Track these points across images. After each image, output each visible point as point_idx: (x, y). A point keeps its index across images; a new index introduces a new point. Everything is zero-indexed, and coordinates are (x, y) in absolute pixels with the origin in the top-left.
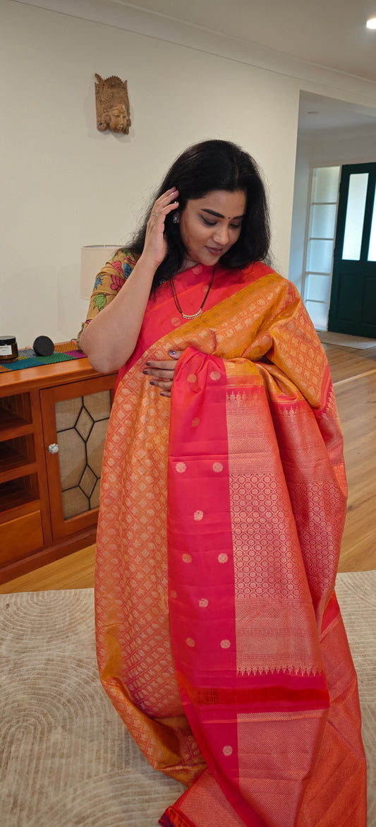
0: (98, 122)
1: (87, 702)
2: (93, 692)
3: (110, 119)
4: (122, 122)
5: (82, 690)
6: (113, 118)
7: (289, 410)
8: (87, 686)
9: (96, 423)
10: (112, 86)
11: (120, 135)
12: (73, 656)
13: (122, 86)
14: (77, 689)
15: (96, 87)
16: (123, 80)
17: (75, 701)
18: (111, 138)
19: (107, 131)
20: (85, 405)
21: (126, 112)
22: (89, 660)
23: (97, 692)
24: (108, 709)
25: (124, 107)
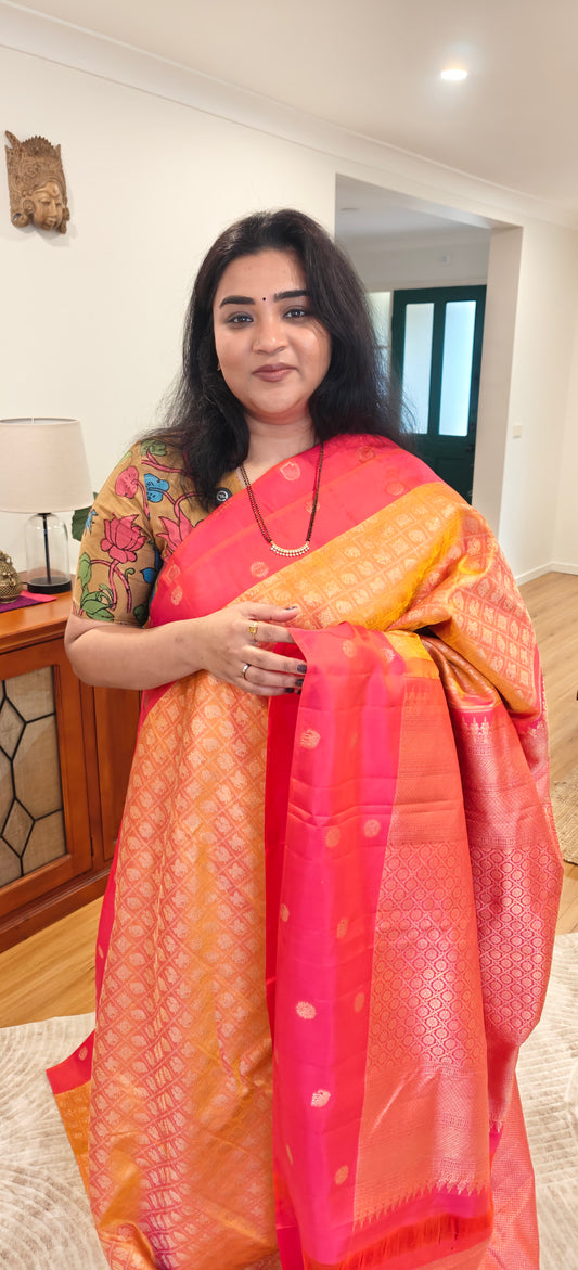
0: (12, 211)
1: (38, 1252)
2: (48, 1231)
3: (34, 206)
4: (55, 213)
5: (27, 1231)
6: (38, 206)
7: (480, 722)
8: (36, 1221)
9: (28, 726)
10: (36, 153)
11: (51, 233)
12: (6, 1163)
13: (53, 154)
14: (17, 1228)
15: (7, 153)
16: (54, 144)
17: (16, 1255)
18: (35, 239)
19: (30, 226)
20: (8, 696)
21: (61, 197)
22: (36, 1168)
23: (55, 1231)
24: (80, 1262)
25: (56, 188)
